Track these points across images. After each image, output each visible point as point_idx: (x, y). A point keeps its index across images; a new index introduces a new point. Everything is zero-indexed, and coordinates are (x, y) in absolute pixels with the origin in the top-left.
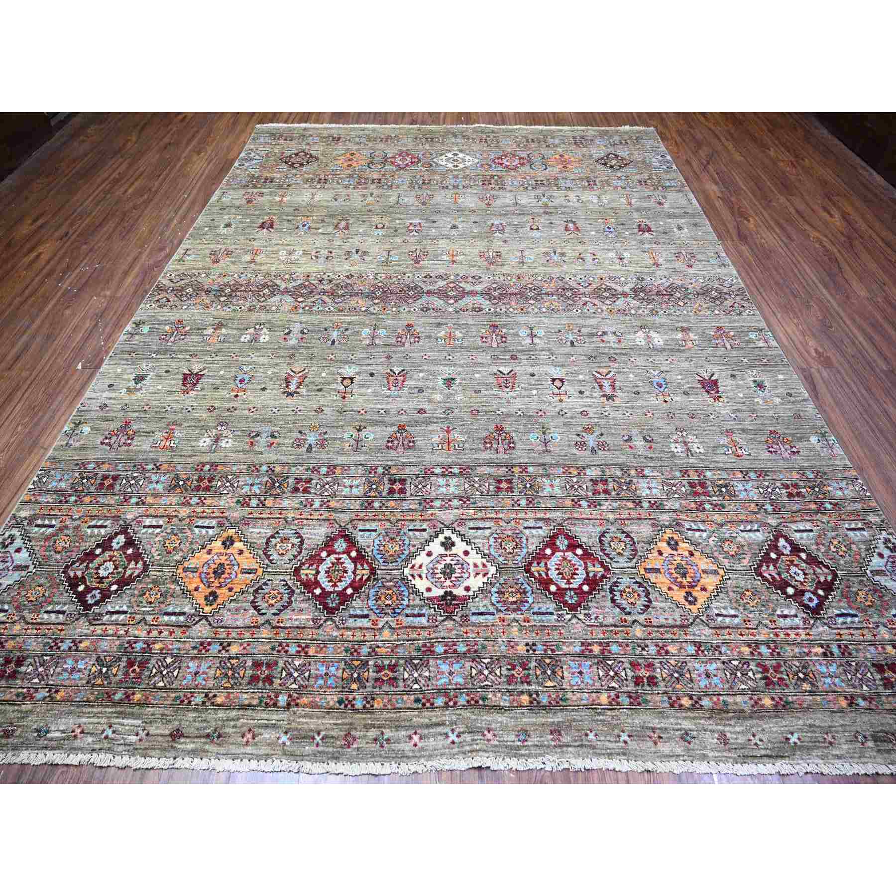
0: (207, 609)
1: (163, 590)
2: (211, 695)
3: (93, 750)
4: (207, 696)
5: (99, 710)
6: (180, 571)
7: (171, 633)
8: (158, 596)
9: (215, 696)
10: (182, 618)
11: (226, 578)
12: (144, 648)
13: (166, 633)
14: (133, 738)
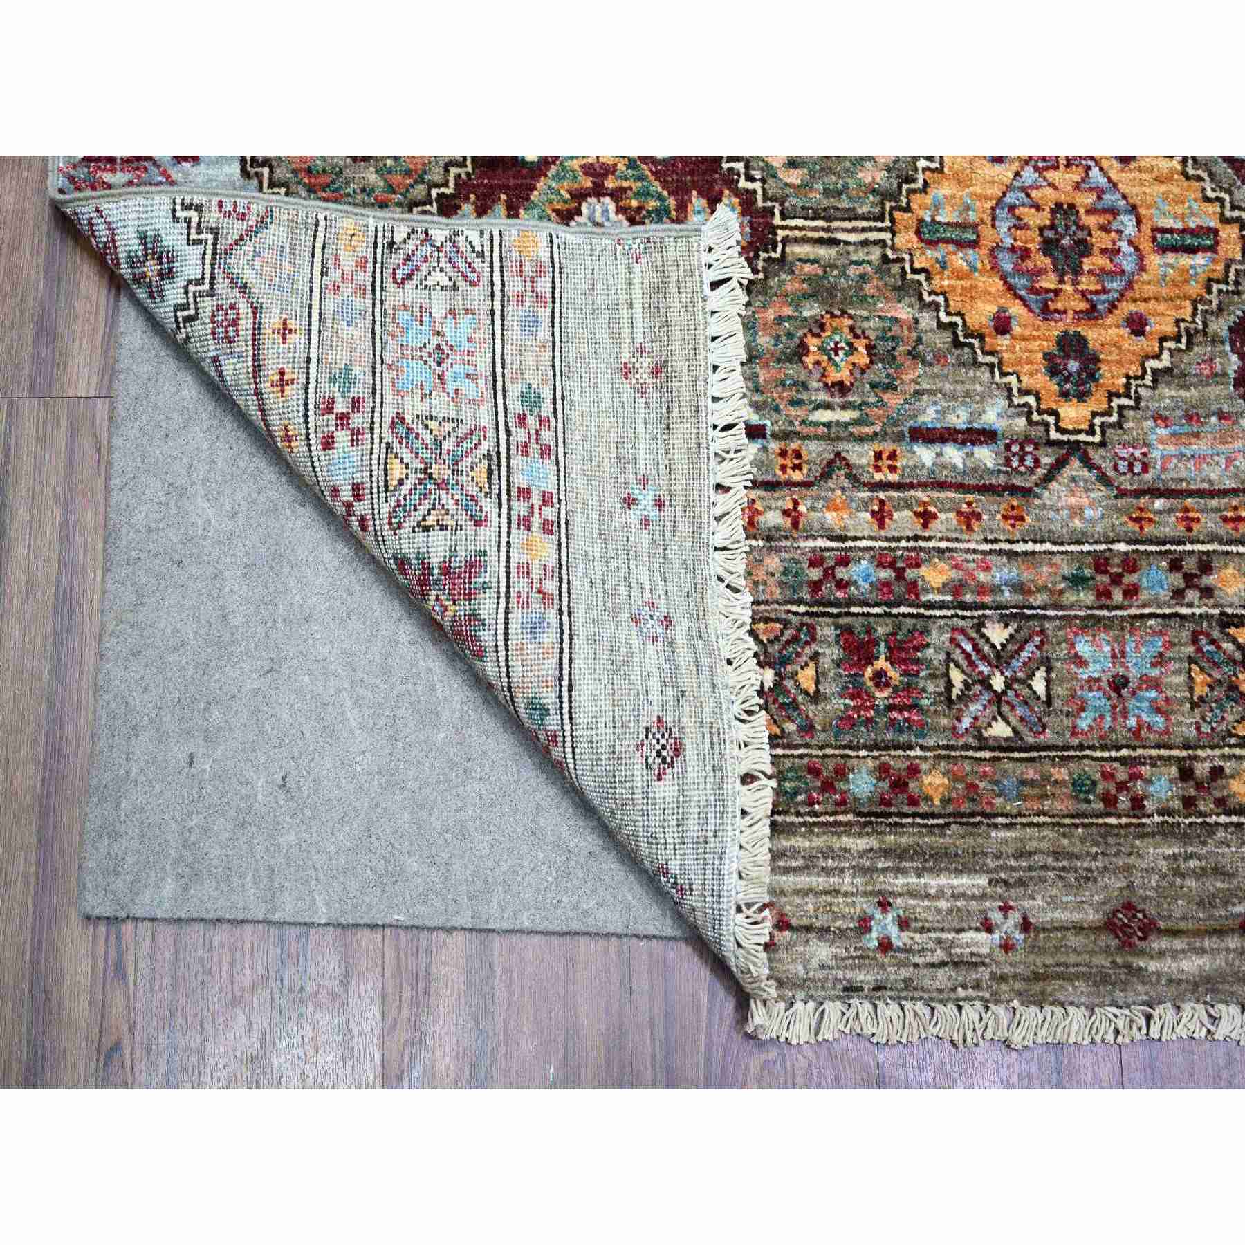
0: (1073, 413)
1: (872, 327)
2: (1202, 769)
3: (851, 989)
4: (1186, 774)
5: (819, 842)
6: (907, 239)
7: (969, 519)
8: (862, 358)
9: (1217, 772)
10: (986, 456)
11: (1102, 273)
12: (886, 584)
13: (945, 521)
14: (981, 942)
